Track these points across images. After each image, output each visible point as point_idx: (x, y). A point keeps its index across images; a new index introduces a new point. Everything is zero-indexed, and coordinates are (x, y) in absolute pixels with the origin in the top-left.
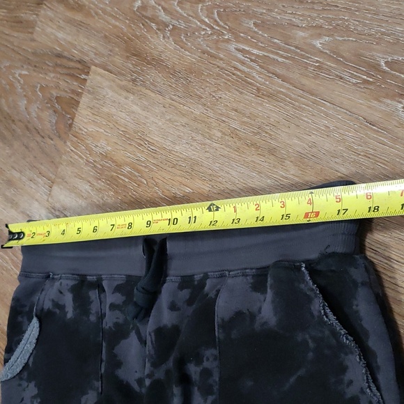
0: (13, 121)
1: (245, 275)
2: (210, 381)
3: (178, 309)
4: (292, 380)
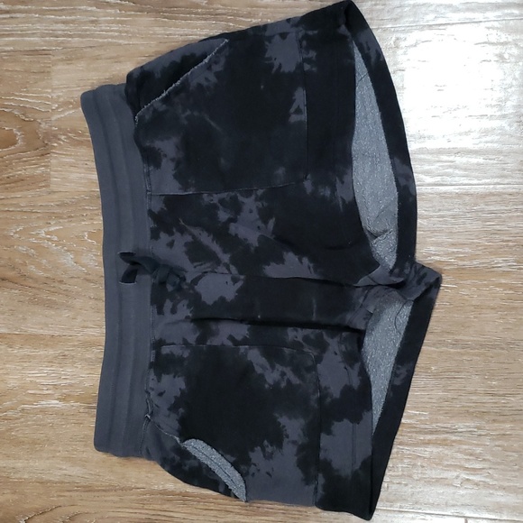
0: (61, 282)
1: (148, 174)
2: (228, 199)
3: (173, 241)
4: (212, 123)
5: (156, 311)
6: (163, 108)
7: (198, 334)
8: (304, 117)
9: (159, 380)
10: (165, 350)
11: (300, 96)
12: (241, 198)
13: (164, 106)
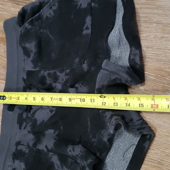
2: (52, 73)
4: (51, 36)
5: (18, 127)
6: (29, 27)
7: (34, 142)
8: (89, 31)
9: (14, 162)
10: (20, 147)
11: (89, 20)
12: (58, 73)
13: (30, 26)
